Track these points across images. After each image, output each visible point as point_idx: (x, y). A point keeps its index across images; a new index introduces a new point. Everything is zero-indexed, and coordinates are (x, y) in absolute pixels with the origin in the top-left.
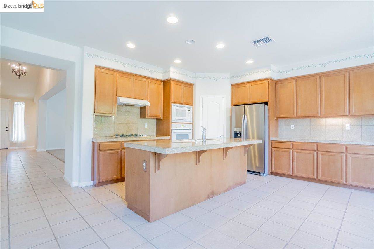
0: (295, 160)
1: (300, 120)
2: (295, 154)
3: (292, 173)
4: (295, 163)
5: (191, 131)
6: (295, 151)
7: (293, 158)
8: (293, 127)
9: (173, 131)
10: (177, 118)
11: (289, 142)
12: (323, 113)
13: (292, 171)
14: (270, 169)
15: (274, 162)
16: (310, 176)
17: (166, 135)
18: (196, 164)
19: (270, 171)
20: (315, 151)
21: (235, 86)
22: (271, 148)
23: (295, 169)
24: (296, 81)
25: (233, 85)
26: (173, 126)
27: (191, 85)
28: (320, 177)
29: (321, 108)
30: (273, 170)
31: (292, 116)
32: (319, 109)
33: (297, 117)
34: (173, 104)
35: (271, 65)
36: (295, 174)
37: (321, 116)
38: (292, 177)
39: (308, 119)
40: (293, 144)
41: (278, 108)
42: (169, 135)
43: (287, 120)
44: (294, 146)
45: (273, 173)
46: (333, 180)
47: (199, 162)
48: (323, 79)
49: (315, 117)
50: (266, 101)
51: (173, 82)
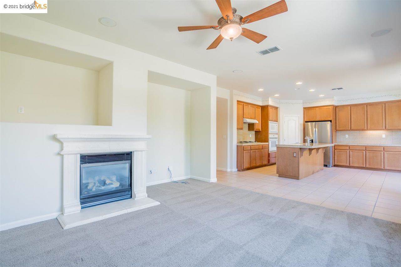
0: (351, 157)
1: (353, 132)
2: (351, 153)
3: (349, 165)
4: (351, 159)
5: (277, 139)
6: (350, 151)
7: (349, 155)
8: (347, 136)
9: (270, 139)
10: (272, 130)
11: (347, 146)
12: (369, 127)
13: (349, 163)
14: (334, 162)
15: (337, 158)
16: (362, 166)
17: (265, 142)
18: (309, 155)
19: (334, 164)
20: (364, 150)
21: (306, 109)
22: (334, 149)
23: (351, 162)
24: (350, 108)
25: (304, 108)
26: (270, 136)
27: (277, 108)
28: (368, 166)
29: (367, 125)
30: (336, 163)
31: (348, 129)
32: (366, 125)
33: (351, 130)
34: (269, 122)
35: (334, 97)
36: (351, 165)
37: (367, 130)
38: (349, 167)
39: (358, 131)
40: (349, 147)
41: (337, 124)
42: (268, 142)
43: (343, 132)
44: (350, 148)
45: (335, 166)
46: (376, 167)
47: (311, 154)
48: (369, 107)
49: (363, 130)
50: (330, 119)
51: (270, 107)
